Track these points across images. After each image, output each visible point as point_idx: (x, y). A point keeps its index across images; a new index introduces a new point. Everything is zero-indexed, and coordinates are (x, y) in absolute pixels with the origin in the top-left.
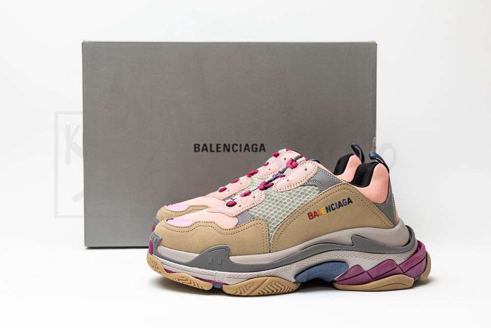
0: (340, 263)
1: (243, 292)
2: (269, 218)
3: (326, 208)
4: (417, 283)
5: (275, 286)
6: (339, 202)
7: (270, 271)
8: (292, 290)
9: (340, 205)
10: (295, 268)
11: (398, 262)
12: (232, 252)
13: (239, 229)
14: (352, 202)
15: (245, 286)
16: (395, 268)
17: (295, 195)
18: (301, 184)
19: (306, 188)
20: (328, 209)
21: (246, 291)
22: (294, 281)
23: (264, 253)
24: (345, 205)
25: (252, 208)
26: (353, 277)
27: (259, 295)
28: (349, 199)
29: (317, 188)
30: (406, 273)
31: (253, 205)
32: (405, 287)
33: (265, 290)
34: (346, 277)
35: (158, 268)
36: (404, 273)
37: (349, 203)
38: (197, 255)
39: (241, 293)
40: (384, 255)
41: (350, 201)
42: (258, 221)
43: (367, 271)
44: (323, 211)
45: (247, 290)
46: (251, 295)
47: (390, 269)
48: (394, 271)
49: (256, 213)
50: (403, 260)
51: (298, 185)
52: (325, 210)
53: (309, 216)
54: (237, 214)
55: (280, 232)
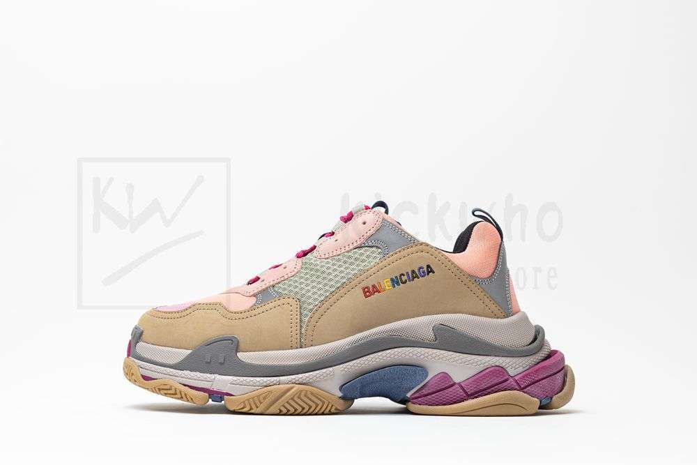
0: (414, 368)
1: (254, 406)
2: (303, 295)
3: (392, 280)
4: (545, 408)
5: (305, 399)
6: (413, 272)
7: (300, 376)
8: (336, 409)
9: (414, 275)
10: (340, 372)
11: (512, 372)
12: (242, 346)
13: (256, 312)
14: (434, 272)
15: (258, 396)
16: (507, 380)
17: (345, 262)
18: (355, 245)
19: (362, 251)
20: (395, 282)
21: (258, 404)
22: (340, 394)
23: (292, 348)
24: (422, 276)
25: (279, 283)
26: (435, 393)
27: (280, 414)
28: (428, 266)
29: (380, 250)
30: (525, 390)
31: (282, 279)
32: (524, 412)
33: (290, 404)
34: (425, 392)
35: (133, 374)
36: (522, 389)
37: (429, 272)
38: (189, 352)
39: (251, 409)
40: (487, 358)
41: (430, 270)
42: (287, 300)
43: (459, 384)
44: (387, 284)
45: (261, 403)
46: (268, 412)
47: (496, 381)
48: (505, 384)
49: (285, 289)
50: (521, 369)
51: (351, 247)
52: (390, 283)
53: (365, 293)
54: (256, 291)
55: (317, 315)
